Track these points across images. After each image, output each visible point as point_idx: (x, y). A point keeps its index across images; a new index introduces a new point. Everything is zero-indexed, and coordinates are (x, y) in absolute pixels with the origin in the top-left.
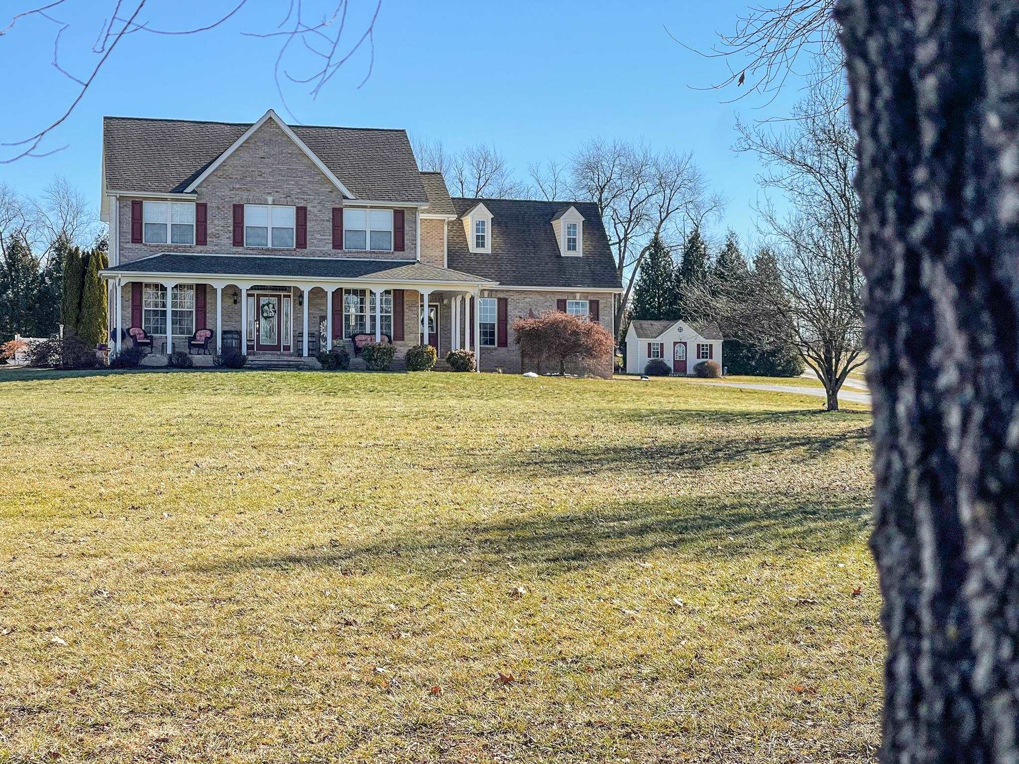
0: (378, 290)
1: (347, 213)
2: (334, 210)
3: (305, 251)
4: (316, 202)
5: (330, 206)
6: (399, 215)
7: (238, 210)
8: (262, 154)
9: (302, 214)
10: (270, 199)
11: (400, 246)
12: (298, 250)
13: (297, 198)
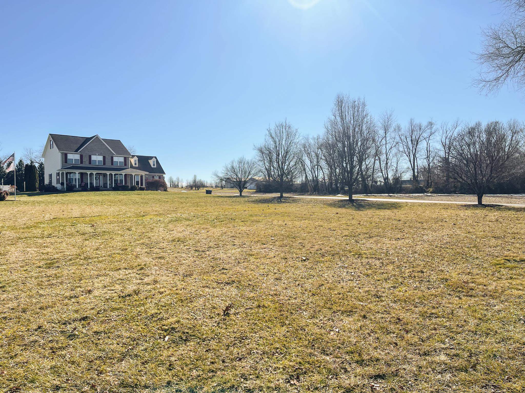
0: (124, 174)
1: (114, 158)
2: (111, 157)
3: (105, 165)
4: (107, 155)
6: (125, 158)
7: (90, 157)
8: (95, 144)
9: (104, 158)
10: (97, 154)
11: (125, 165)
13: (103, 154)
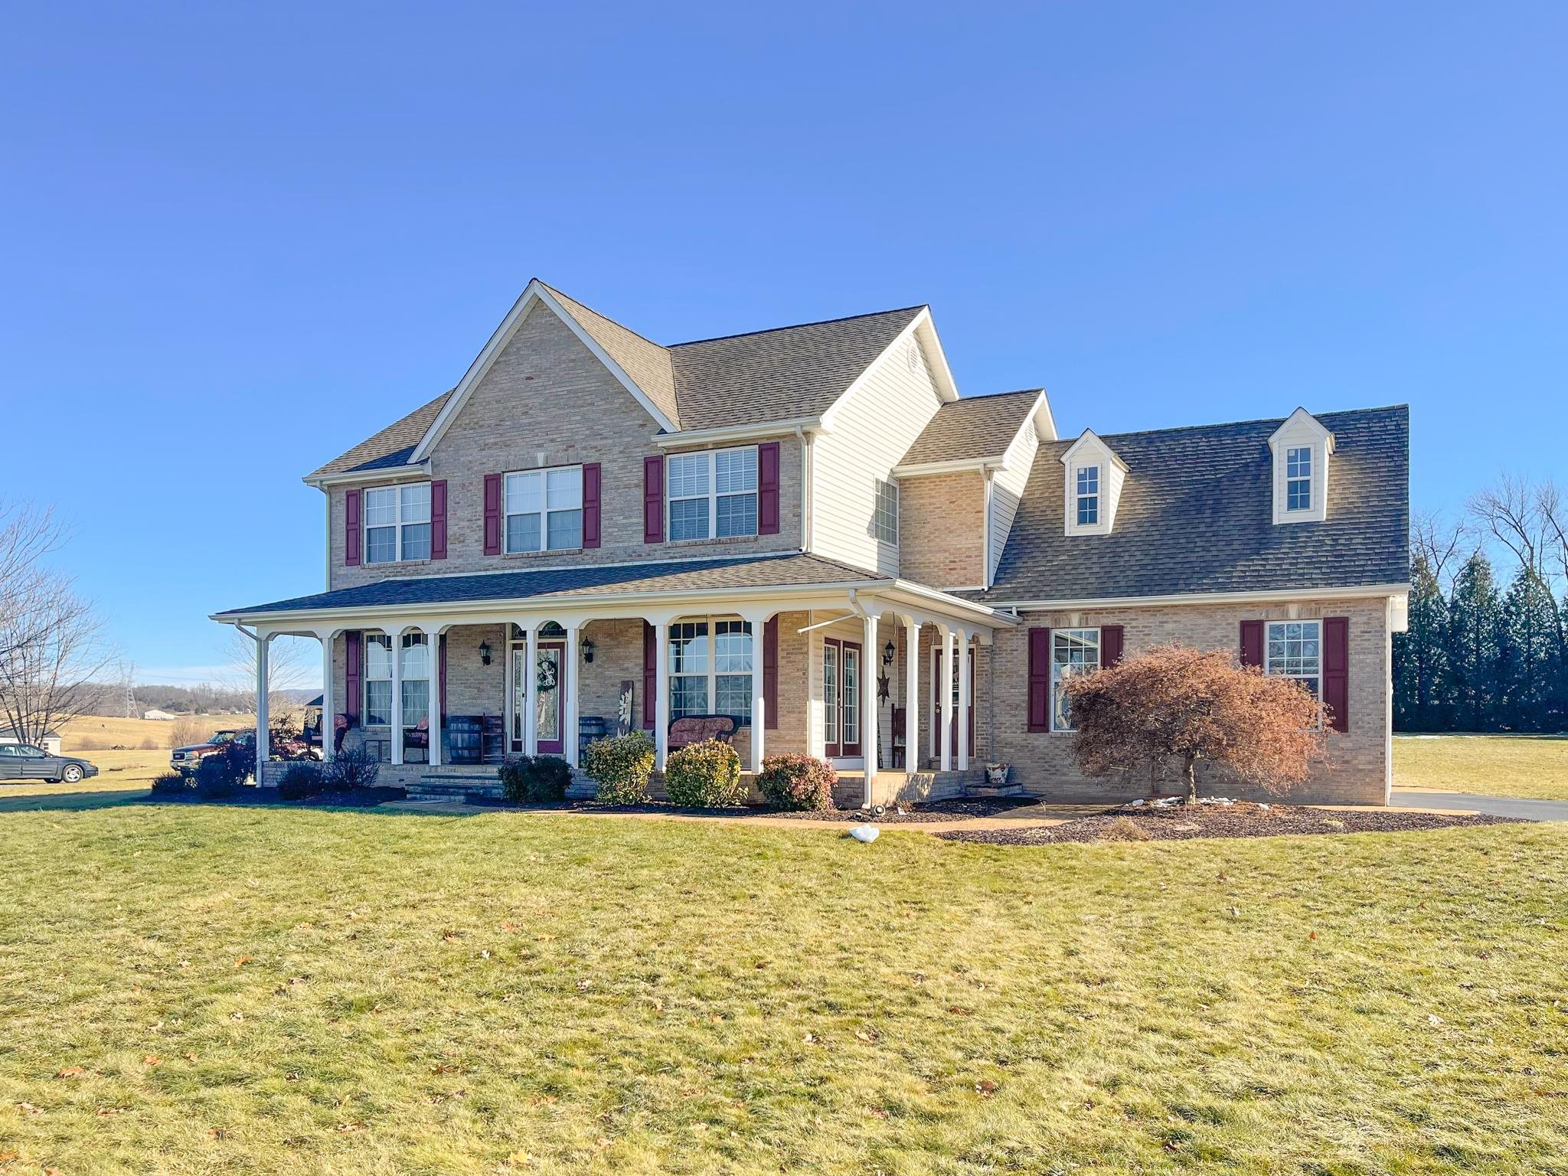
1: (670, 465)
2: (648, 460)
3: (599, 552)
4: (616, 450)
5: (640, 454)
6: (769, 457)
7: (493, 485)
8: (528, 371)
9: (592, 475)
10: (541, 458)
11: (769, 522)
12: (586, 551)
13: (585, 448)
